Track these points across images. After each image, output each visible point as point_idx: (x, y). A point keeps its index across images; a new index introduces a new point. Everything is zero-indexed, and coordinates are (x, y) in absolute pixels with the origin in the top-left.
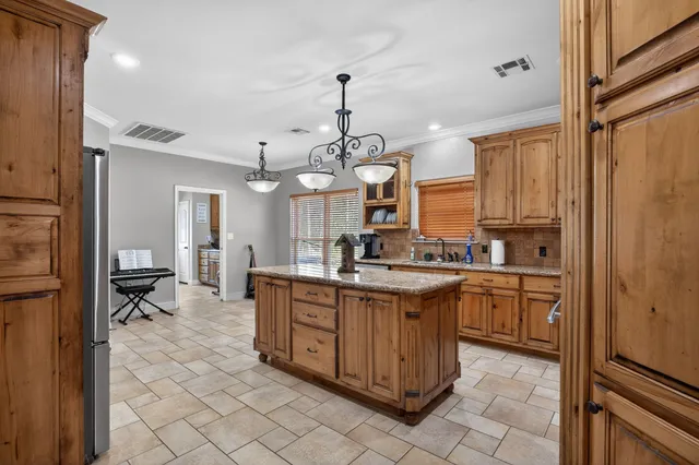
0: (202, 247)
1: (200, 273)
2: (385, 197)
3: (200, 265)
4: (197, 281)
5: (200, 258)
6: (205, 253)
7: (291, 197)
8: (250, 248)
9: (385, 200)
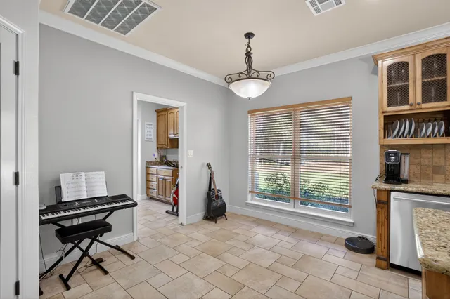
0: (149, 163)
1: (148, 188)
2: (424, 101)
3: (148, 181)
4: (145, 196)
5: (148, 174)
6: (153, 169)
7: (249, 112)
8: (209, 165)
9: (424, 106)
